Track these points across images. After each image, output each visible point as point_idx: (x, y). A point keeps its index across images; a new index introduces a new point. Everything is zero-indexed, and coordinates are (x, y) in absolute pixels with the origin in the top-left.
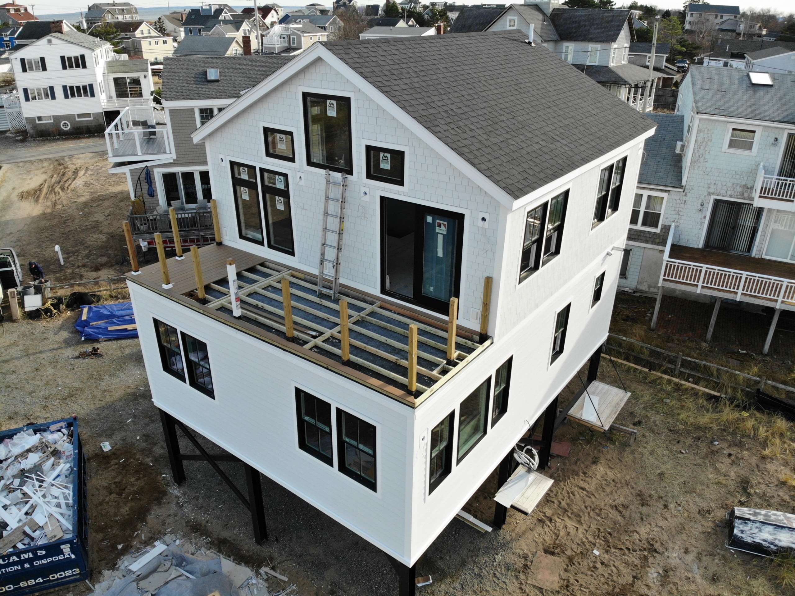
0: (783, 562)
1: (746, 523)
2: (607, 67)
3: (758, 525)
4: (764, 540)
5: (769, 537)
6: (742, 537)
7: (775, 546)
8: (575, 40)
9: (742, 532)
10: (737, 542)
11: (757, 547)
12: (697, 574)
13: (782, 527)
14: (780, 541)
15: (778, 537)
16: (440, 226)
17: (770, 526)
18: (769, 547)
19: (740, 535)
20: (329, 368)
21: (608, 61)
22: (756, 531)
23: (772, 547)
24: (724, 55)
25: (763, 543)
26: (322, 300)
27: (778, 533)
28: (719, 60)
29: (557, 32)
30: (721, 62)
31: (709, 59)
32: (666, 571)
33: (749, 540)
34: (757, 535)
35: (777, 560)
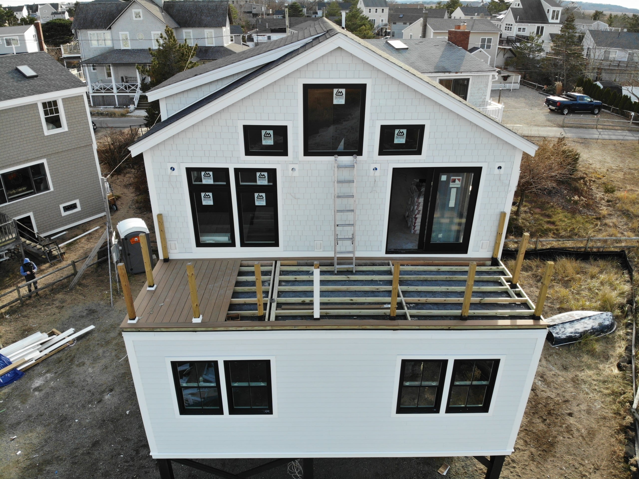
0: (586, 341)
1: (555, 328)
2: (223, 47)
3: (561, 326)
4: (571, 333)
5: (572, 330)
6: (560, 337)
7: (578, 333)
8: (192, 27)
9: (557, 333)
10: (559, 341)
11: (570, 339)
12: (555, 370)
13: (573, 321)
14: (578, 329)
15: (576, 328)
16: (454, 181)
17: (567, 324)
18: (576, 336)
19: (557, 336)
20: (452, 328)
21: (223, 42)
22: (563, 330)
23: (577, 335)
24: (265, 31)
25: (572, 334)
26: (349, 276)
27: (574, 325)
28: (264, 35)
29: (175, 20)
30: (265, 36)
31: (257, 35)
32: (542, 377)
33: (564, 337)
34: (566, 332)
35: (583, 341)
